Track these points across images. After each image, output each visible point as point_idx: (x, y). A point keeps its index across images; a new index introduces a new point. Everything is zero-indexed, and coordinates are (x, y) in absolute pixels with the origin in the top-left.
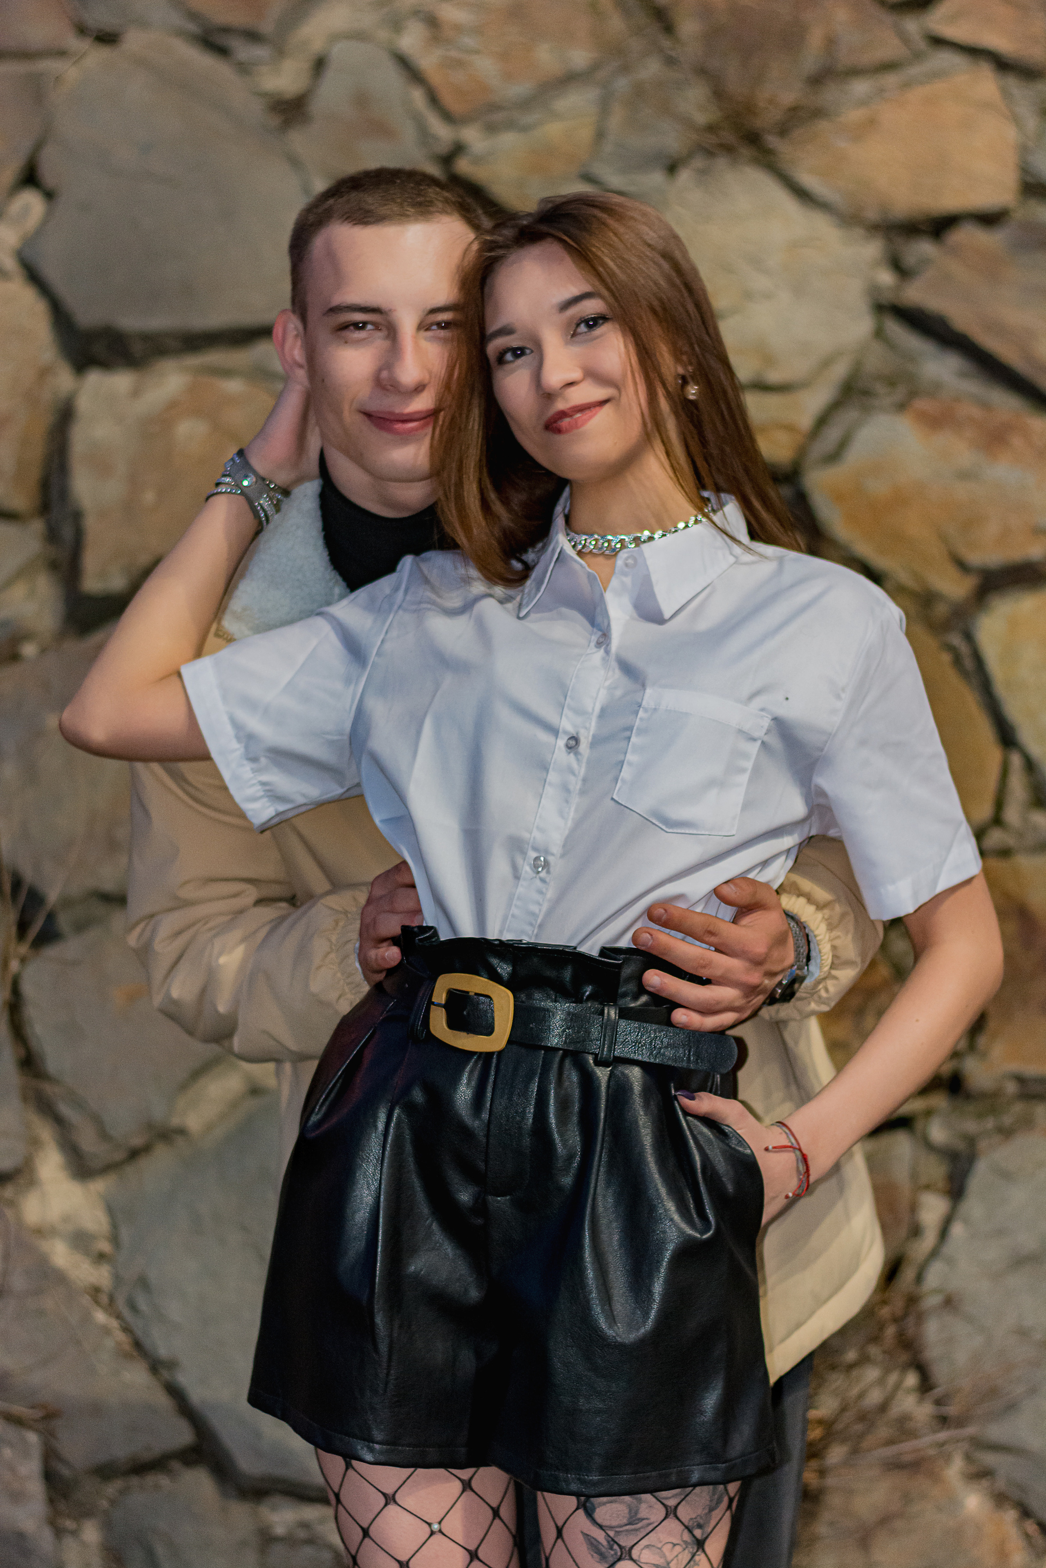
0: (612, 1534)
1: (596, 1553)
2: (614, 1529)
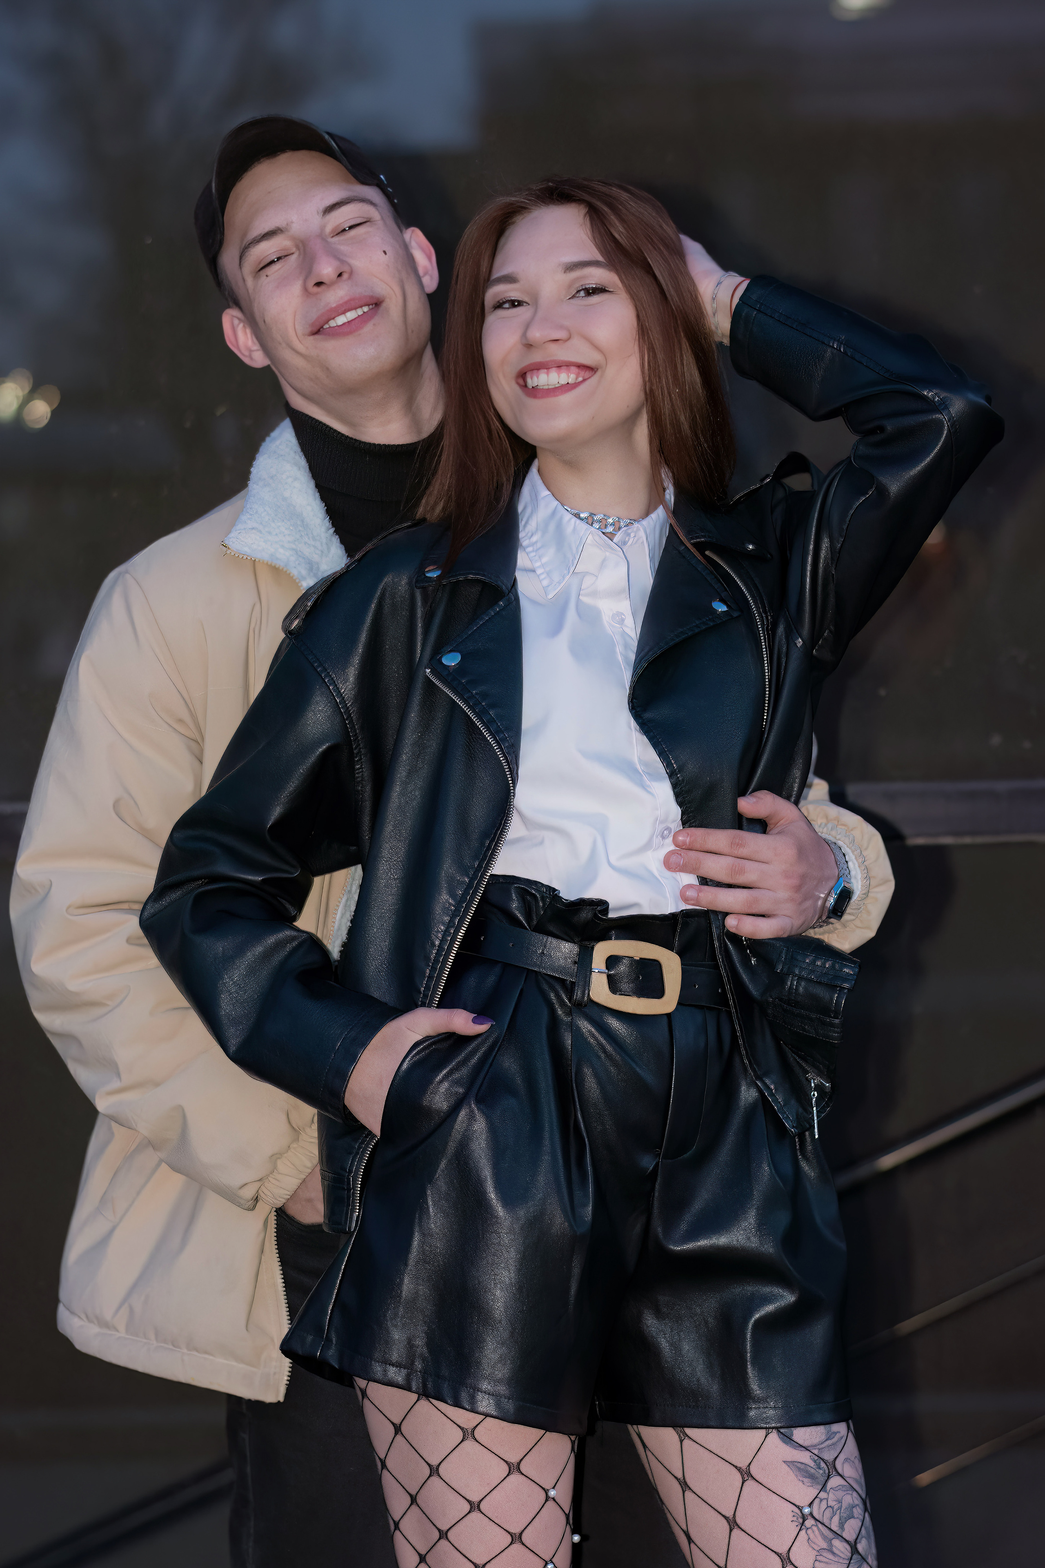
0: (816, 1452)
1: (806, 1477)
2: (818, 1447)
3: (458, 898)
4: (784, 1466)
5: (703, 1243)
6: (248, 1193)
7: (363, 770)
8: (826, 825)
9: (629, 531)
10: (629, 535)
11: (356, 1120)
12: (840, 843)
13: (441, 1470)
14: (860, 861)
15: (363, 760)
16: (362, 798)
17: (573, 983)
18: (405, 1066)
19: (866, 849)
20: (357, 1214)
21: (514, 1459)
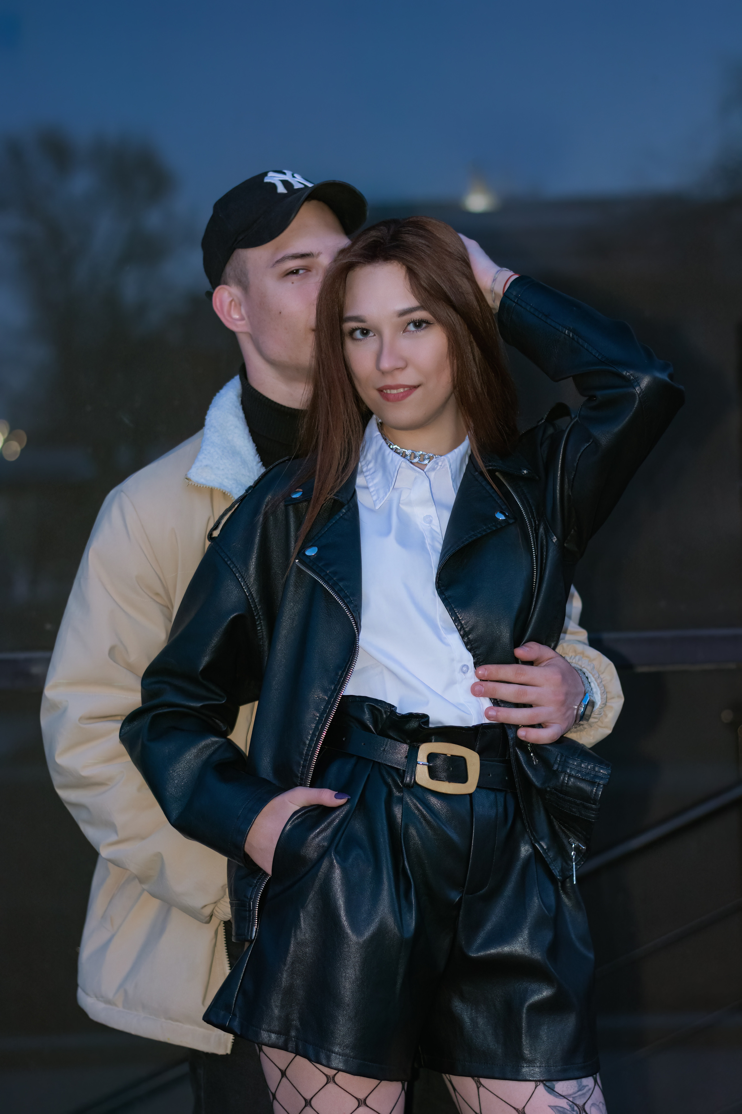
3: (321, 712)
4: (549, 1109)
5: (493, 951)
6: (207, 911)
7: (262, 628)
8: (575, 657)
9: (438, 461)
10: (437, 464)
11: (255, 865)
12: (584, 670)
13: (313, 1102)
14: (599, 681)
15: (262, 624)
16: (263, 650)
17: (404, 771)
18: (288, 827)
19: (603, 673)
20: (256, 927)
21: (362, 1097)
